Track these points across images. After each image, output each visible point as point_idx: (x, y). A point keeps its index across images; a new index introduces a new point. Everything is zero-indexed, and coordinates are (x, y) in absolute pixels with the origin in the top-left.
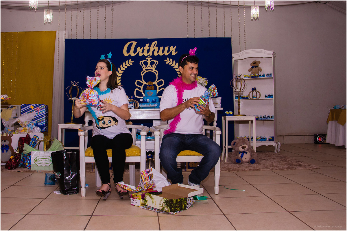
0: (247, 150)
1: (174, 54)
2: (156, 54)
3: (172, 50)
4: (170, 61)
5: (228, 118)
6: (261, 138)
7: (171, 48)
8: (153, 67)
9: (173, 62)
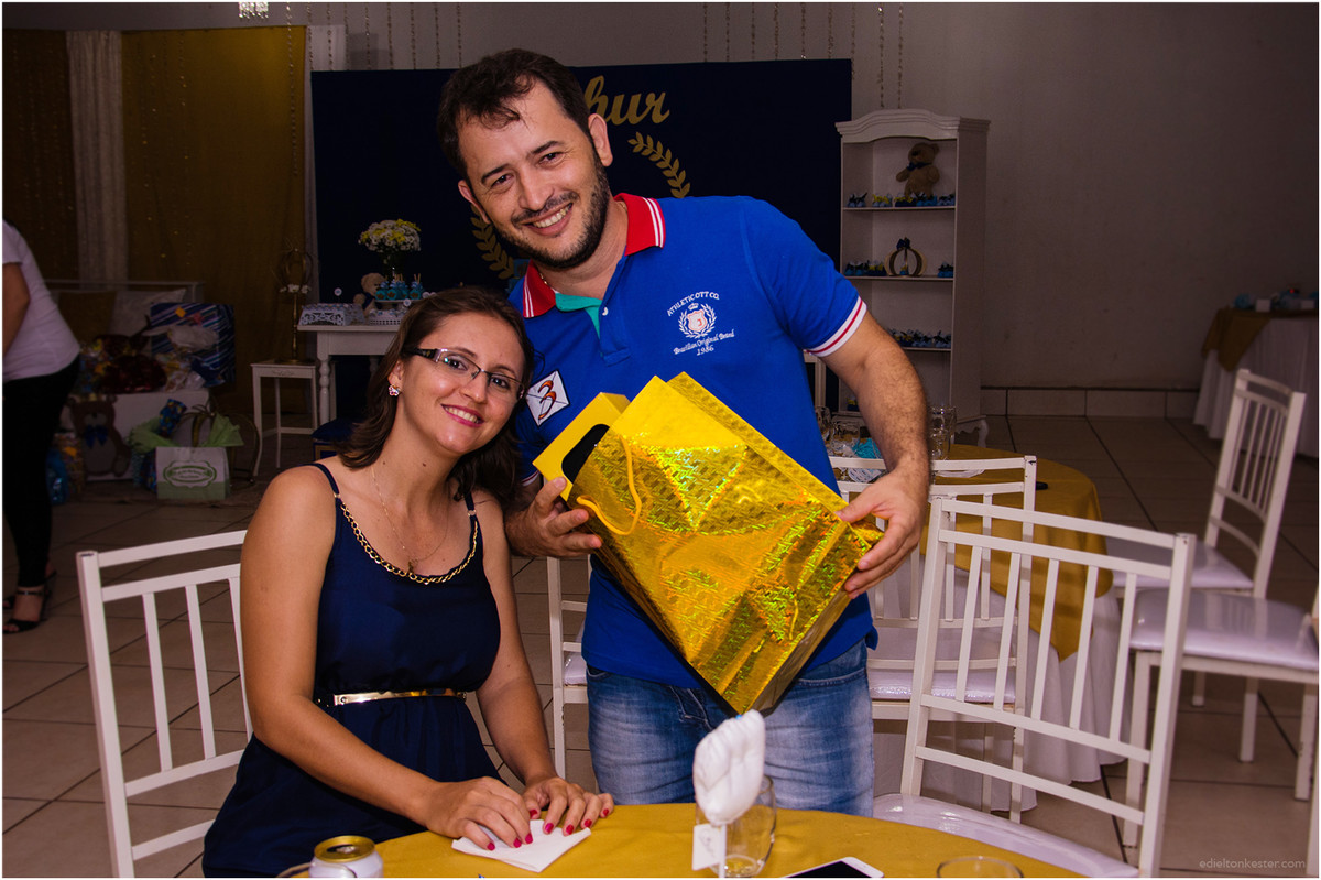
1: (658, 118)
3: (653, 108)
4: (645, 142)
7: (651, 99)
9: (655, 147)
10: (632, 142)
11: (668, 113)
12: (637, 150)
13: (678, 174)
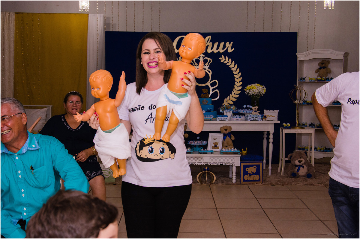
0: (304, 164)
1: (230, 51)
2: (209, 51)
3: (228, 47)
4: (225, 59)
5: (286, 131)
6: (326, 149)
7: (227, 44)
8: (206, 66)
9: (229, 60)
10: (220, 58)
11: (233, 49)
12: (222, 61)
13: (237, 70)
